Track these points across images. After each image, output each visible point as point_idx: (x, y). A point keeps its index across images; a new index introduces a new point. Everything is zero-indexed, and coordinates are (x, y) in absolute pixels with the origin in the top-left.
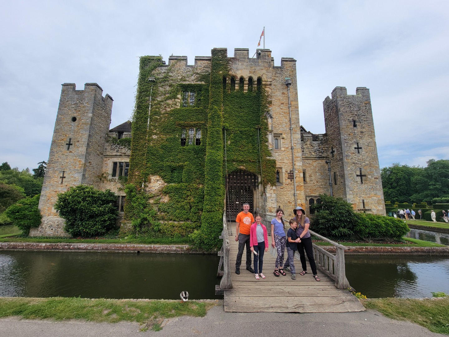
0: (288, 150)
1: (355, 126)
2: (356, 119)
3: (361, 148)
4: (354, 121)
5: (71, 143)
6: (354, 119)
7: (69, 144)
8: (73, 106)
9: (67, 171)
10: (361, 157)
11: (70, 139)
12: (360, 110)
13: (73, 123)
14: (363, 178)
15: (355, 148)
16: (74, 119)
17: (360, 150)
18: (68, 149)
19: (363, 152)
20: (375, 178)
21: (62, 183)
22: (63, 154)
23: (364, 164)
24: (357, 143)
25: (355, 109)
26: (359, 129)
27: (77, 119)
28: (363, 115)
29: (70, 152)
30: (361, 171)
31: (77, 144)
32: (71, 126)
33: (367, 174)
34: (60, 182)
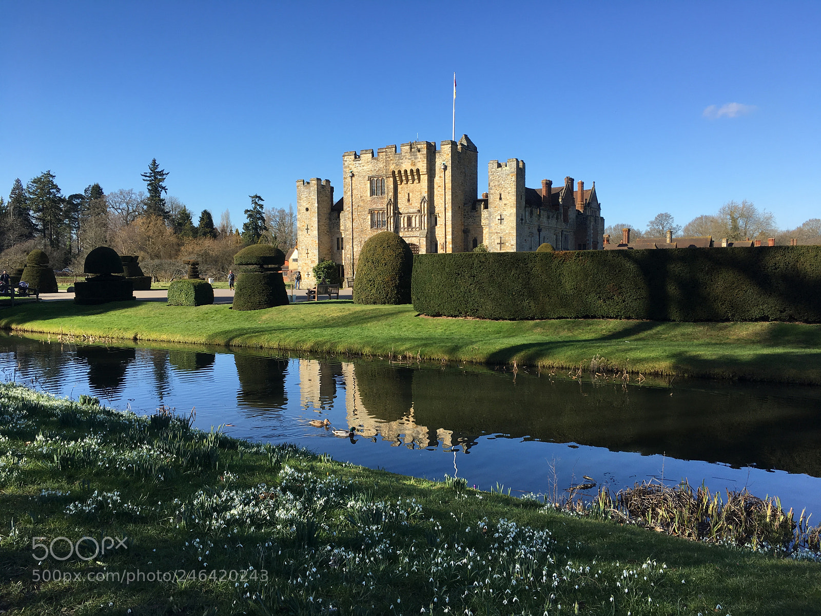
0: (441, 226)
1: (500, 199)
3: (503, 219)
4: (501, 195)
6: (501, 192)
7: (307, 229)
8: (305, 199)
9: (310, 249)
10: (502, 227)
12: (506, 182)
13: (307, 213)
14: (502, 245)
15: (499, 219)
16: (307, 209)
17: (502, 221)
19: (505, 222)
20: (511, 245)
21: (308, 257)
22: (305, 237)
23: (504, 233)
24: (501, 215)
25: (502, 183)
26: (504, 201)
27: (309, 209)
28: (508, 188)
30: (501, 240)
31: (312, 228)
32: (306, 215)
33: (505, 242)
34: (306, 257)
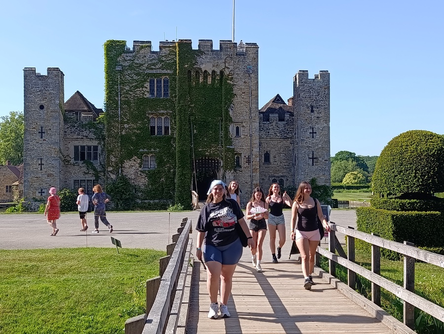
0: (247, 137)
1: (312, 111)
2: (314, 104)
3: (316, 133)
4: (312, 107)
5: (43, 131)
6: (312, 104)
8: (39, 93)
9: (45, 159)
10: (314, 141)
11: (42, 128)
12: (319, 95)
13: (41, 111)
14: (315, 160)
15: (310, 133)
16: (42, 107)
17: (314, 134)
18: (42, 137)
19: (317, 136)
20: (325, 160)
21: (41, 169)
22: (37, 142)
23: (316, 147)
24: (313, 128)
25: (314, 94)
26: (315, 114)
27: (45, 107)
28: (321, 100)
29: (44, 140)
30: (313, 154)
31: (49, 132)
32: (40, 114)
33: (318, 156)
34: (39, 169)
